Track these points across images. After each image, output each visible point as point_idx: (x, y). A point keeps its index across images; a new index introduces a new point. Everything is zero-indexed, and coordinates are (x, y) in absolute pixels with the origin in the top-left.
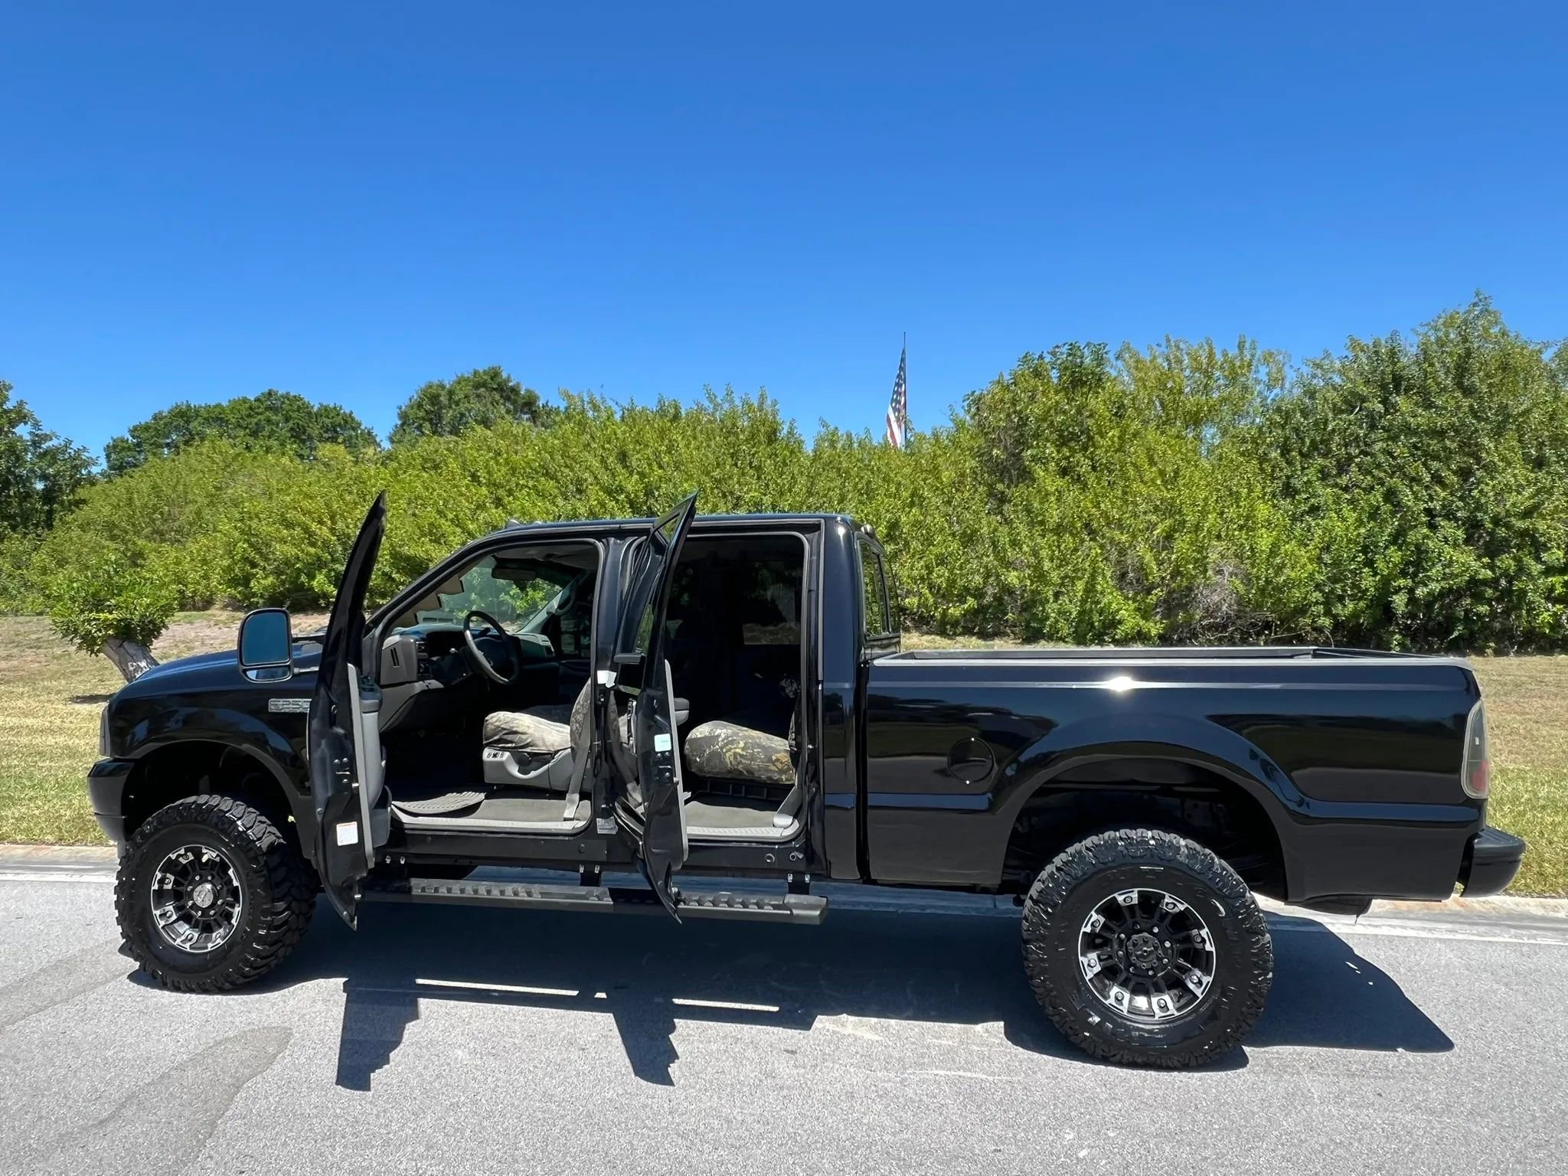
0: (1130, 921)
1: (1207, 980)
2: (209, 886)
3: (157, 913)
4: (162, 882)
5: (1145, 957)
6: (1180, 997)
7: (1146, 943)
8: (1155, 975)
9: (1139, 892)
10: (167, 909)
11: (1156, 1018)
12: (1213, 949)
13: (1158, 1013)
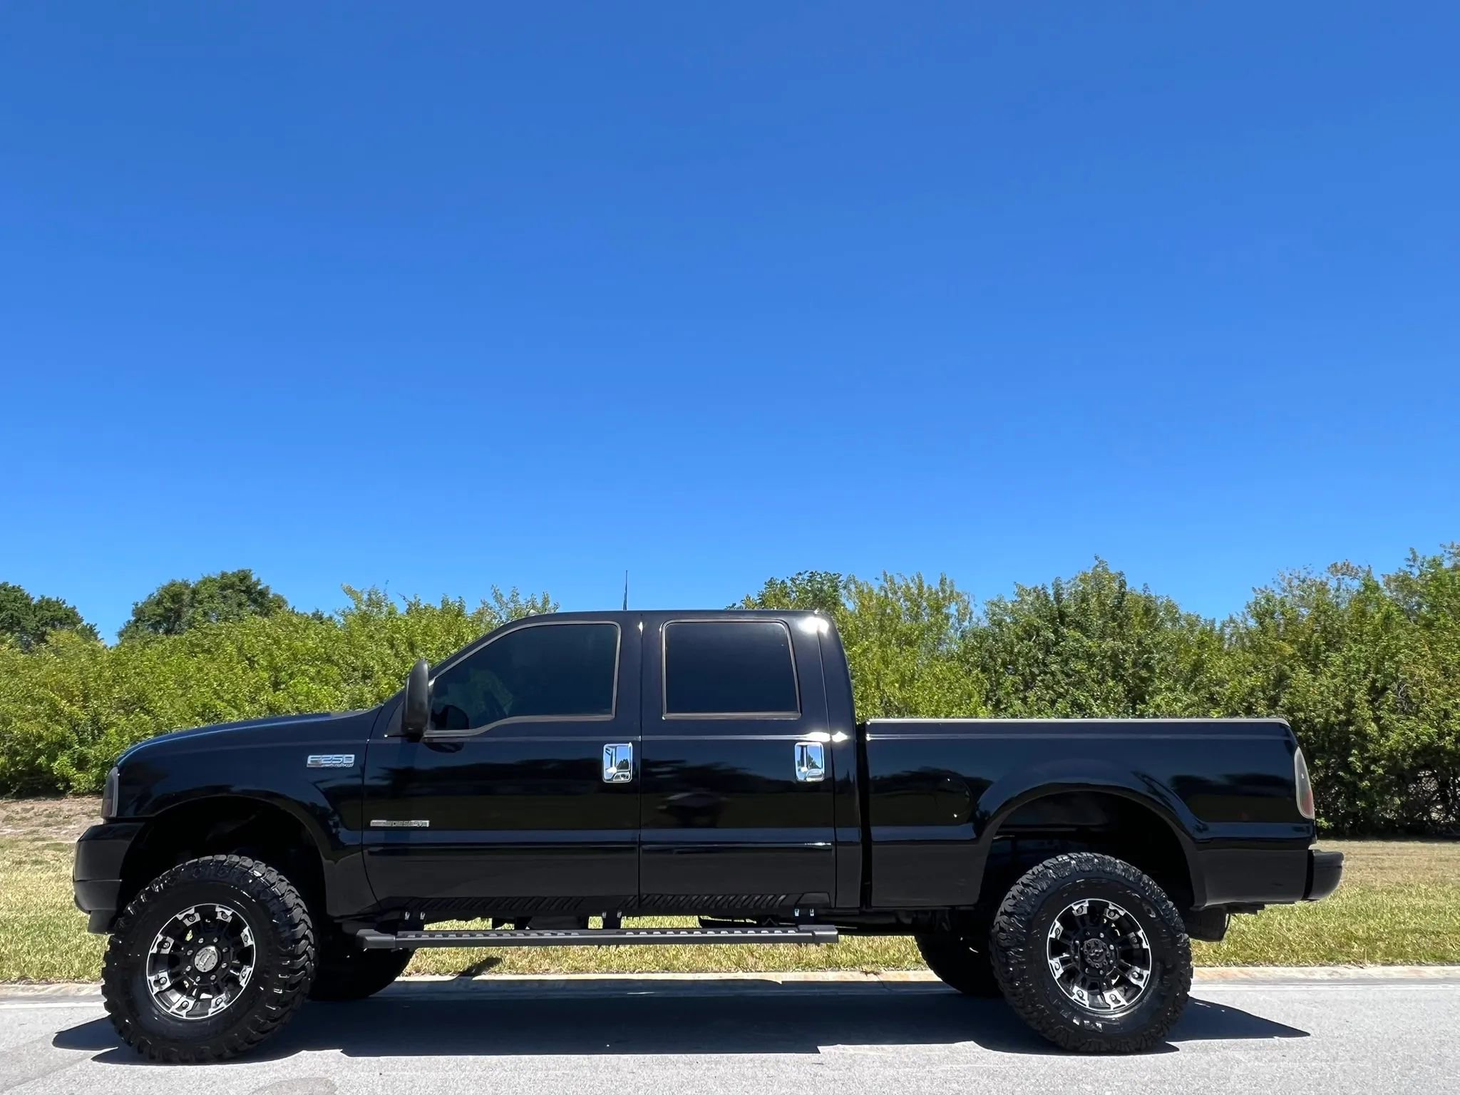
0: (1082, 928)
1: (1146, 973)
2: (213, 948)
3: (152, 979)
4: (161, 945)
5: (1097, 958)
6: (1126, 991)
7: (1097, 946)
8: (1104, 974)
9: (1089, 901)
10: (161, 975)
11: (1112, 1009)
12: (1148, 947)
13: (1113, 1005)
